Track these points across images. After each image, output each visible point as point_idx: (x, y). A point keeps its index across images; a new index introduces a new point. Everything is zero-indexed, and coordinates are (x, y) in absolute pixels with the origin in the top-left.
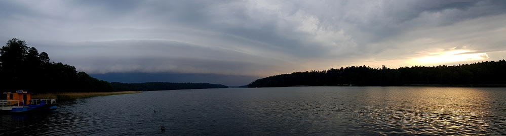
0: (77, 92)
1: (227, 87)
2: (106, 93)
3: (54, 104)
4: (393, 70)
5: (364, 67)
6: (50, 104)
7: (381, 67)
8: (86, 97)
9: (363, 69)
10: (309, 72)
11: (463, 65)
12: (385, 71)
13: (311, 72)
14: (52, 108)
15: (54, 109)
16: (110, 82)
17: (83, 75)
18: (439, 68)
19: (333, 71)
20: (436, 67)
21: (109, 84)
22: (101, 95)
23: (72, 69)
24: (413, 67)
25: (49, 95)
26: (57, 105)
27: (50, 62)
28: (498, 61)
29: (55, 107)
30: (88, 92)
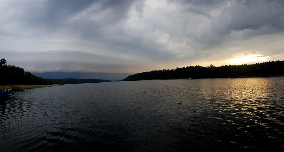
0: (25, 84)
1: (110, 81)
2: (43, 86)
3: (10, 92)
4: (217, 67)
5: (199, 66)
6: (8, 92)
7: (210, 66)
8: (30, 88)
9: (198, 68)
10: (162, 70)
11: (256, 64)
12: (213, 68)
13: (163, 70)
14: (9, 94)
15: (10, 95)
16: (45, 78)
17: (29, 74)
18: (242, 66)
19: (178, 69)
20: (240, 65)
21: (45, 80)
22: (40, 87)
23: (22, 70)
24: (230, 65)
25: (7, 86)
26: (12, 93)
27: (7, 65)
28: (276, 61)
29: (11, 94)
30: (32, 85)
